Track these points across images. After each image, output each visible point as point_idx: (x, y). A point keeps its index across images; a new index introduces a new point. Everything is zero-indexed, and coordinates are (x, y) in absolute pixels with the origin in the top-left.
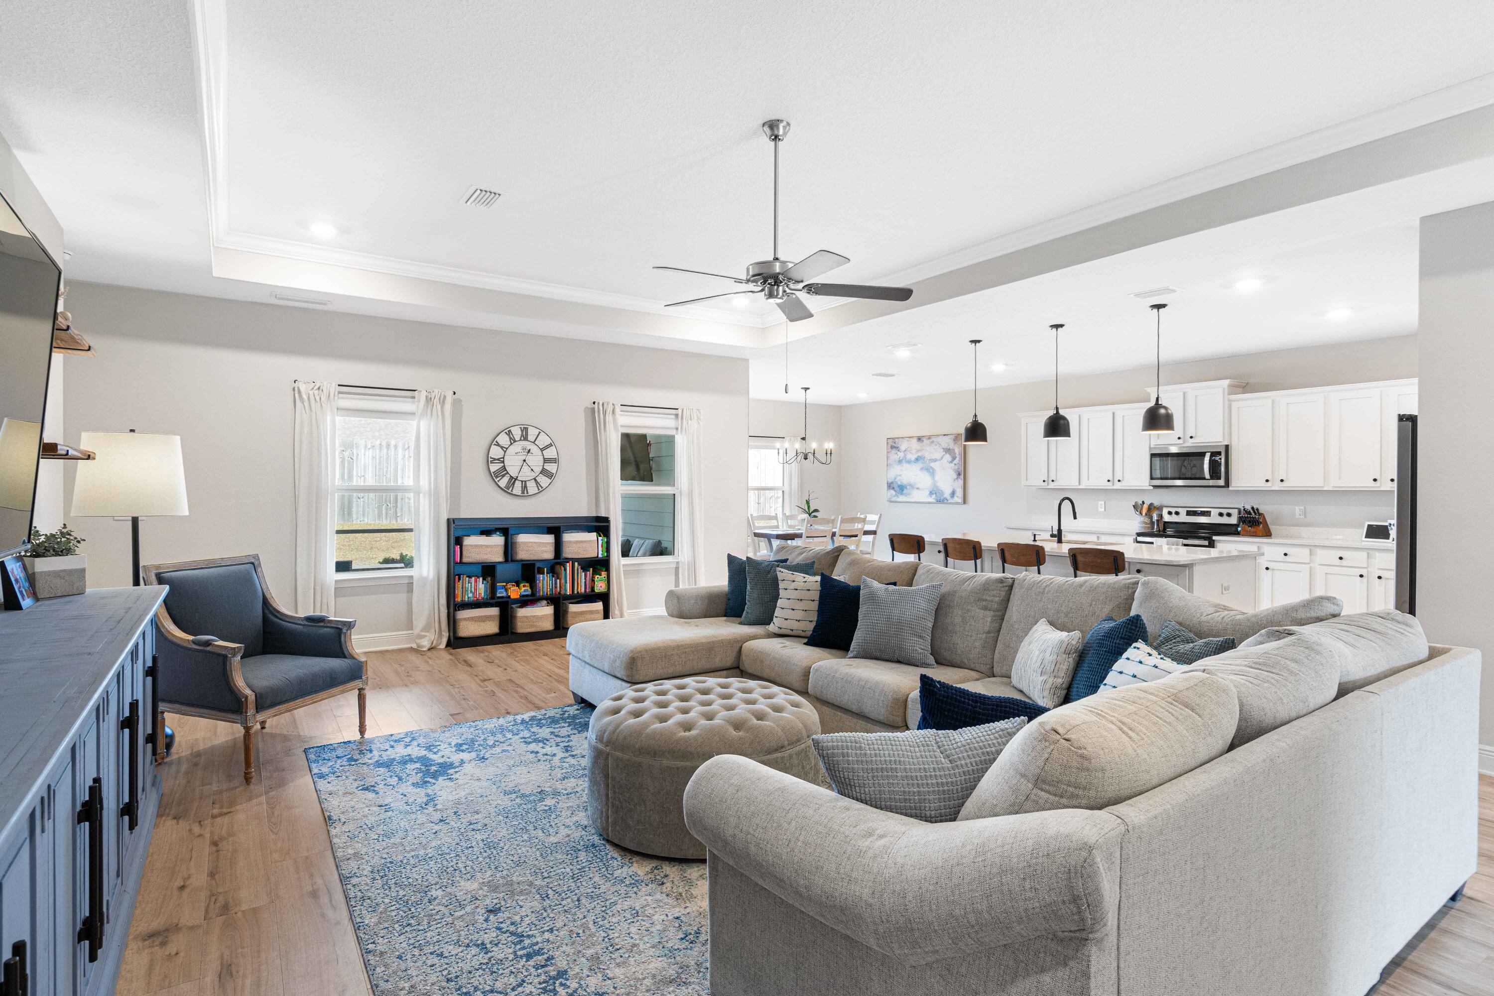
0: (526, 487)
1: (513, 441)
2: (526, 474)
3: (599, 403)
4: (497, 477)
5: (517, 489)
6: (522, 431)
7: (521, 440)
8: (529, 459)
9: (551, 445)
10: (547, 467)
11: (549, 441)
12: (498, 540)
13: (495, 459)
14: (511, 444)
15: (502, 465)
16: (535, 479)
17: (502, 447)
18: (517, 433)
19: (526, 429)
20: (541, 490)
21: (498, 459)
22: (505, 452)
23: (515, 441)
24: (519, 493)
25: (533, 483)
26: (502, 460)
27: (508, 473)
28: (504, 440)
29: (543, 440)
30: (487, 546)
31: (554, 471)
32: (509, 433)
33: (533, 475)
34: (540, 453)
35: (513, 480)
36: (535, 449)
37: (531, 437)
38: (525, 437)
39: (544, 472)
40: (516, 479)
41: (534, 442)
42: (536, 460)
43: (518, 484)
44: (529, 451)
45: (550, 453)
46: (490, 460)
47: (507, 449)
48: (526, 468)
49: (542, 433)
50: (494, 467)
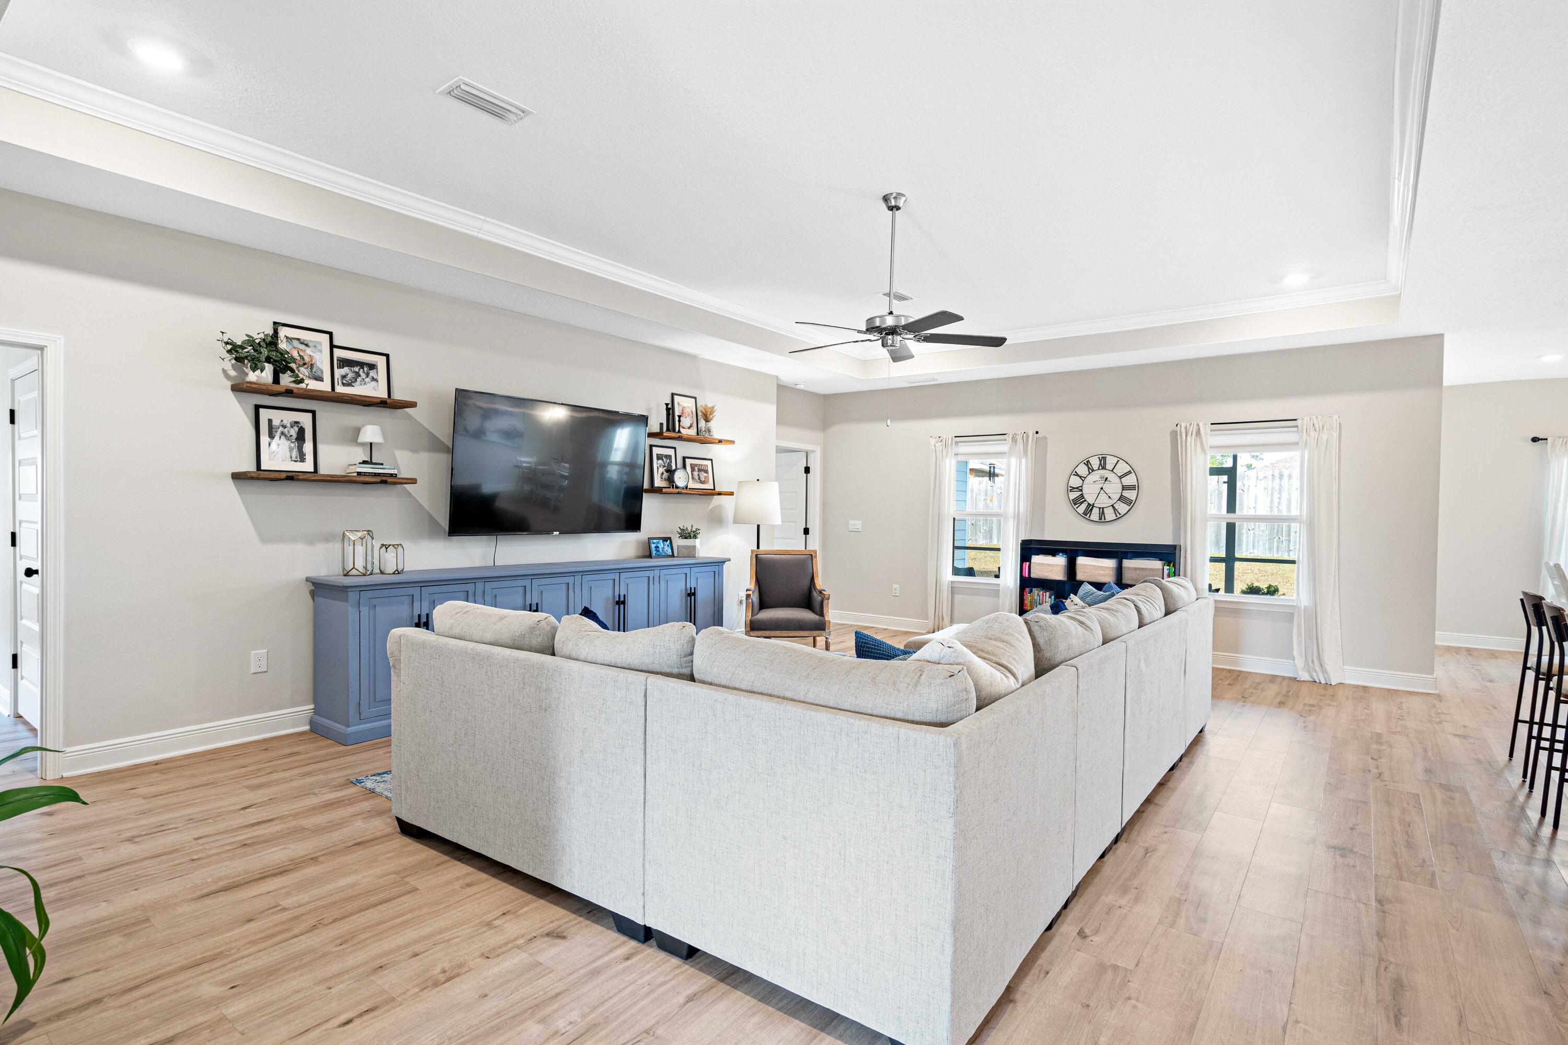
0: (1103, 513)
1: (1091, 470)
2: (1103, 501)
3: (1181, 426)
4: (1075, 504)
5: (1095, 515)
6: (1100, 461)
7: (1099, 469)
8: (1107, 486)
9: (1130, 472)
10: (1126, 493)
11: (1128, 469)
12: (1060, 561)
13: (1074, 488)
14: (1090, 473)
15: (1081, 493)
16: (1112, 506)
17: (1080, 477)
18: (1095, 463)
19: (1104, 458)
20: (1119, 516)
21: (1077, 488)
22: (1083, 481)
23: (1093, 470)
24: (1097, 519)
25: (1111, 510)
26: (1080, 489)
27: (1085, 500)
28: (1083, 470)
29: (1122, 468)
30: (1049, 565)
31: (1134, 499)
32: (1088, 463)
33: (1111, 502)
34: (1118, 480)
35: (1090, 507)
36: (1111, 477)
37: (1109, 466)
38: (1103, 466)
39: (1122, 499)
40: (1093, 506)
41: (1112, 471)
42: (1114, 488)
43: (1096, 512)
44: (1106, 479)
45: (1130, 480)
46: (1069, 488)
47: (1085, 478)
48: (1103, 497)
49: (1121, 461)
50: (1073, 495)
